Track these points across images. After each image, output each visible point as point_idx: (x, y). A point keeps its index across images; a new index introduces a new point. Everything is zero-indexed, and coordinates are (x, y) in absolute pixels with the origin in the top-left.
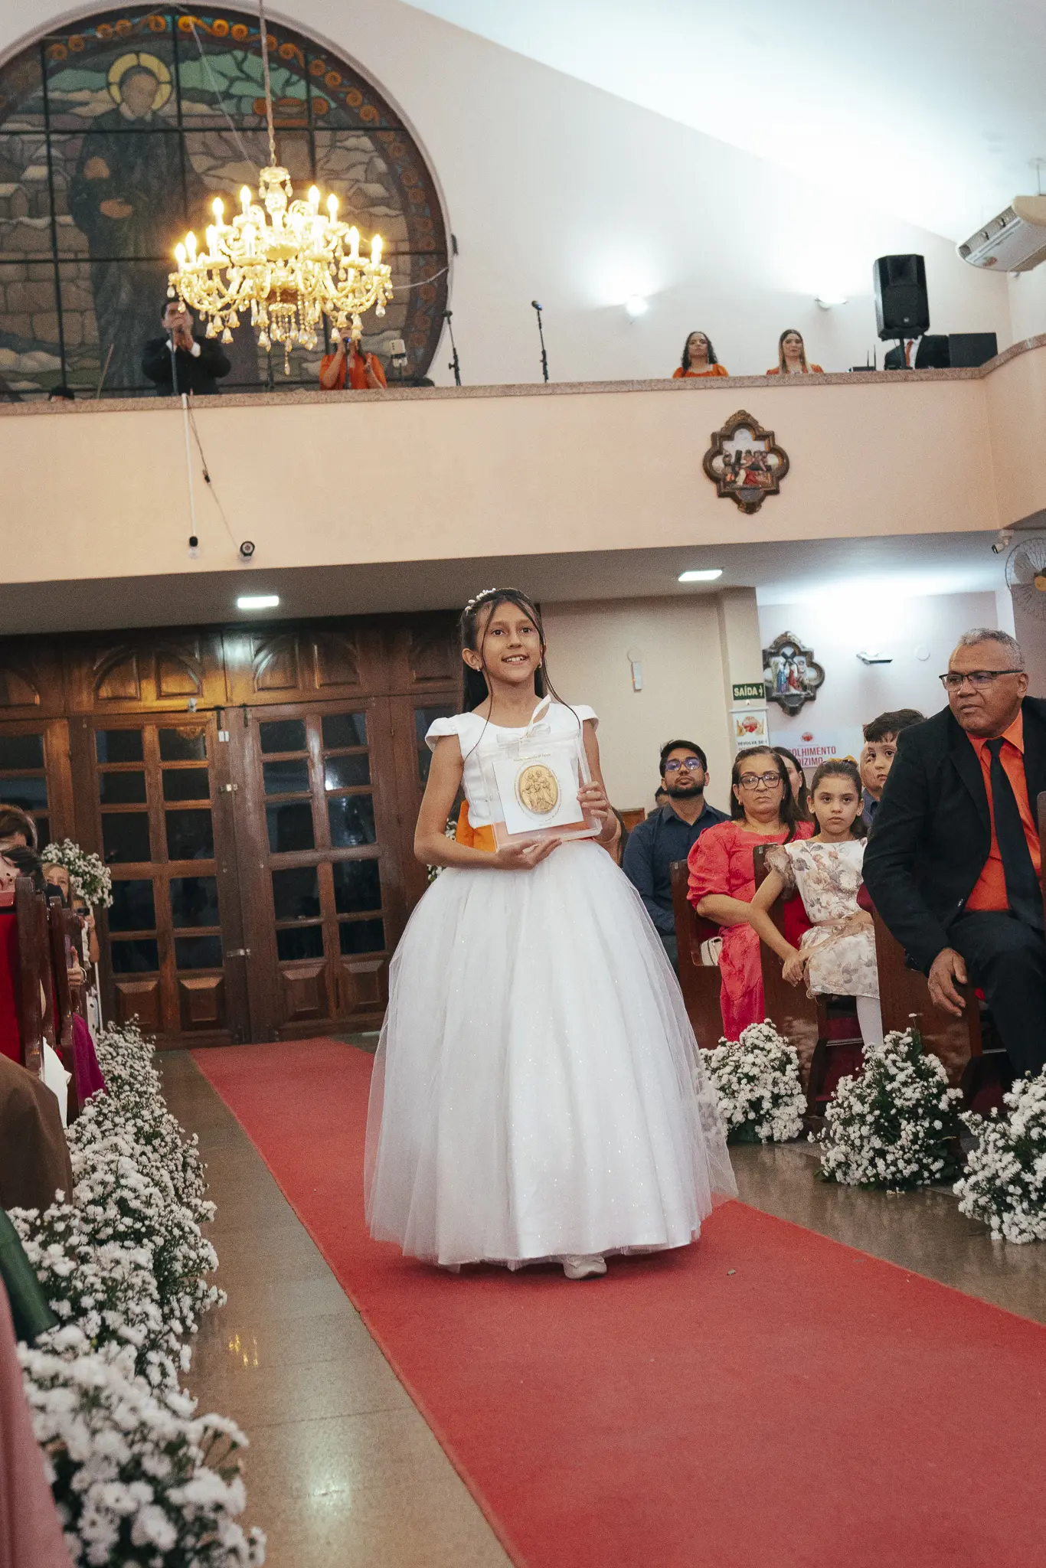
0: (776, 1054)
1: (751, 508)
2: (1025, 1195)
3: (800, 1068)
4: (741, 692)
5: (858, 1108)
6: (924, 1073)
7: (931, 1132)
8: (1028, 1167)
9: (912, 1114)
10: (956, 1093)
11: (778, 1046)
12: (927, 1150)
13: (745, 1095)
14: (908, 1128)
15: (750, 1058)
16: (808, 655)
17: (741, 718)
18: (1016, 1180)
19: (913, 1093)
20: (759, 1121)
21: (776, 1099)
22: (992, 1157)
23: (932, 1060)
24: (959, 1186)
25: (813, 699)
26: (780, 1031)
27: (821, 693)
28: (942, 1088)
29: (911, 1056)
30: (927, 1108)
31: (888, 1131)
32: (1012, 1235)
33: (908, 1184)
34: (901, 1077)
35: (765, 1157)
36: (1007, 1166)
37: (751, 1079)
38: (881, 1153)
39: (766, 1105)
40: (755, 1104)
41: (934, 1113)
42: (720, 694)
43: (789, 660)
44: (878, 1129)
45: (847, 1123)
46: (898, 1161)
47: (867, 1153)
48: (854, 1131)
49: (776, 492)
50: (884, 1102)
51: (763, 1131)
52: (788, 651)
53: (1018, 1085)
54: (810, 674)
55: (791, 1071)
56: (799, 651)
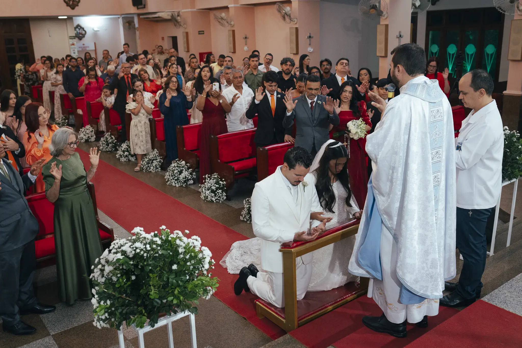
0: (91, 130)
1: (73, 8)
2: (124, 156)
3: (94, 132)
4: (71, 38)
5: (104, 143)
6: (112, 138)
7: (113, 145)
8: (124, 153)
9: (110, 143)
10: (116, 141)
11: (91, 129)
12: (112, 147)
13: (87, 136)
14: (110, 145)
15: (88, 131)
16: (83, 29)
17: (71, 43)
18: (123, 155)
19: (111, 141)
20: (89, 139)
21: (91, 136)
22: (120, 152)
23: (113, 137)
24: (117, 155)
25: (84, 37)
26: (92, 127)
27: (86, 36)
28: (114, 140)
29: (110, 136)
30: (112, 142)
31: (108, 145)
32: (123, 160)
33: (110, 152)
34: (109, 139)
35: (90, 143)
36: (122, 153)
37: (88, 134)
38: (107, 148)
39: (90, 137)
40: (89, 137)
41: (113, 143)
42: (67, 38)
43: (79, 29)
44: (106, 145)
45: (103, 144)
46: (109, 149)
47: (105, 148)
48: (104, 145)
49: (78, 6)
50: (107, 142)
51: (90, 140)
52: (79, 27)
53: (123, 144)
54: (84, 32)
55: (93, 132)
56: (81, 28)
